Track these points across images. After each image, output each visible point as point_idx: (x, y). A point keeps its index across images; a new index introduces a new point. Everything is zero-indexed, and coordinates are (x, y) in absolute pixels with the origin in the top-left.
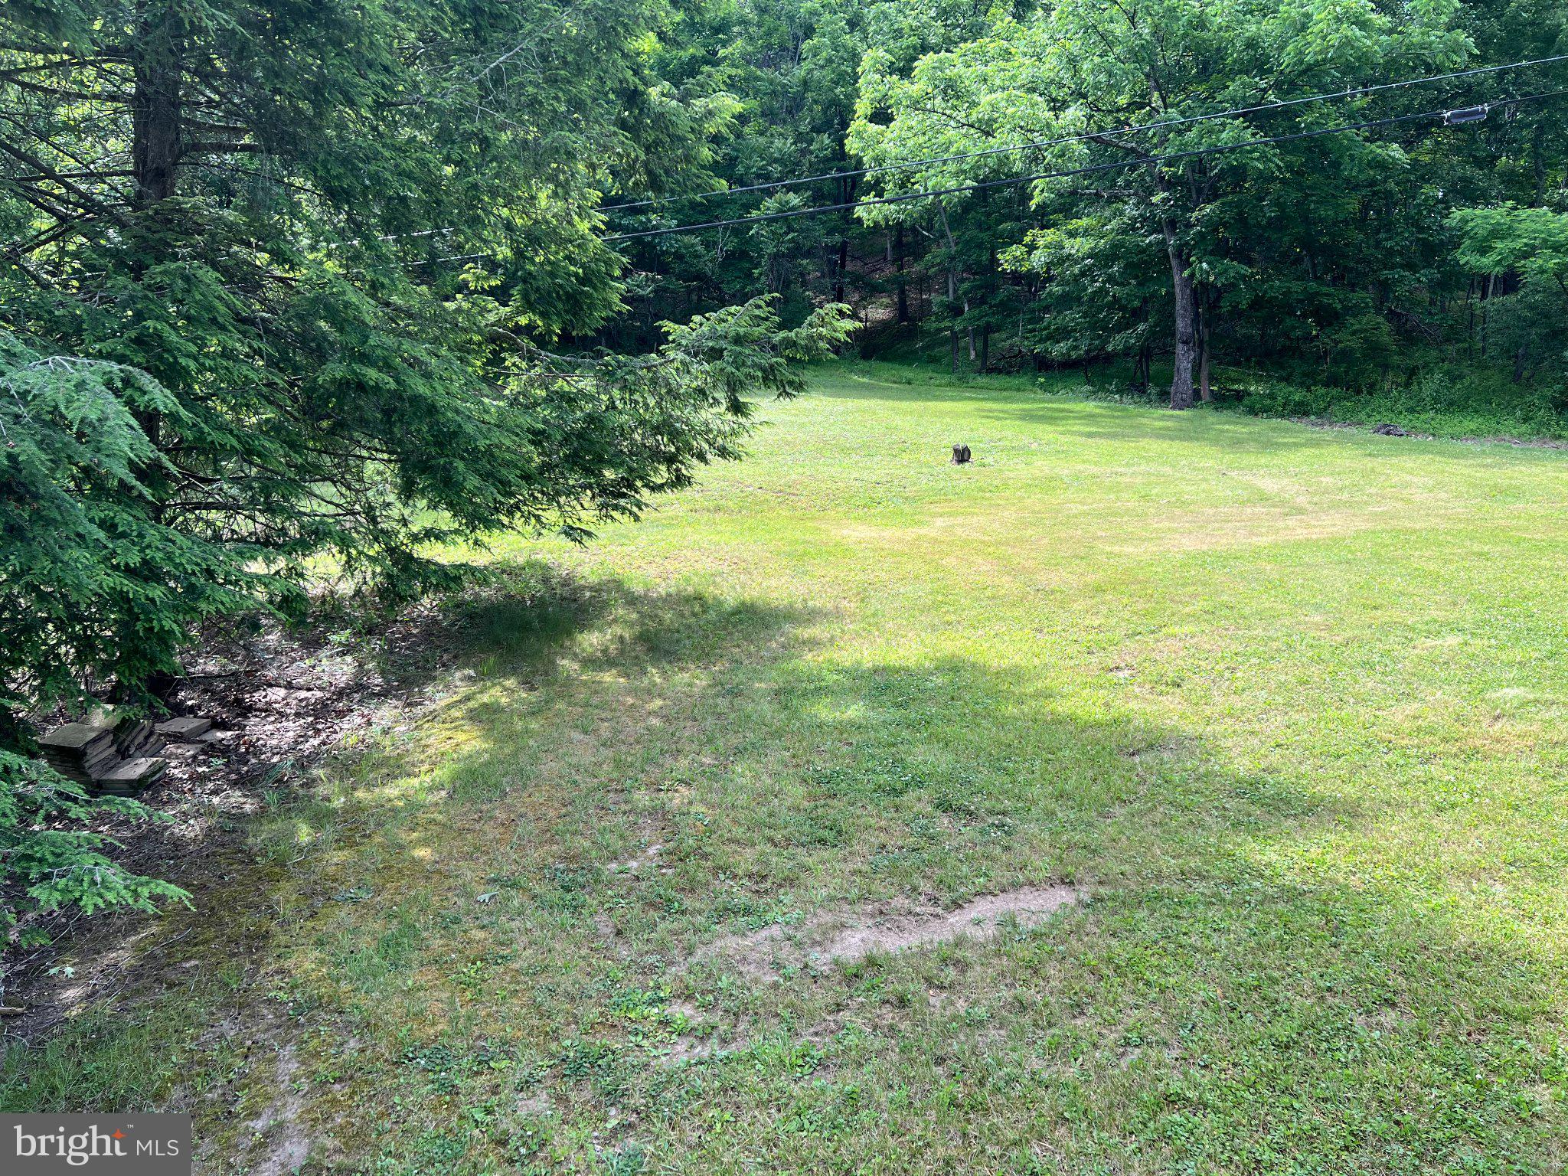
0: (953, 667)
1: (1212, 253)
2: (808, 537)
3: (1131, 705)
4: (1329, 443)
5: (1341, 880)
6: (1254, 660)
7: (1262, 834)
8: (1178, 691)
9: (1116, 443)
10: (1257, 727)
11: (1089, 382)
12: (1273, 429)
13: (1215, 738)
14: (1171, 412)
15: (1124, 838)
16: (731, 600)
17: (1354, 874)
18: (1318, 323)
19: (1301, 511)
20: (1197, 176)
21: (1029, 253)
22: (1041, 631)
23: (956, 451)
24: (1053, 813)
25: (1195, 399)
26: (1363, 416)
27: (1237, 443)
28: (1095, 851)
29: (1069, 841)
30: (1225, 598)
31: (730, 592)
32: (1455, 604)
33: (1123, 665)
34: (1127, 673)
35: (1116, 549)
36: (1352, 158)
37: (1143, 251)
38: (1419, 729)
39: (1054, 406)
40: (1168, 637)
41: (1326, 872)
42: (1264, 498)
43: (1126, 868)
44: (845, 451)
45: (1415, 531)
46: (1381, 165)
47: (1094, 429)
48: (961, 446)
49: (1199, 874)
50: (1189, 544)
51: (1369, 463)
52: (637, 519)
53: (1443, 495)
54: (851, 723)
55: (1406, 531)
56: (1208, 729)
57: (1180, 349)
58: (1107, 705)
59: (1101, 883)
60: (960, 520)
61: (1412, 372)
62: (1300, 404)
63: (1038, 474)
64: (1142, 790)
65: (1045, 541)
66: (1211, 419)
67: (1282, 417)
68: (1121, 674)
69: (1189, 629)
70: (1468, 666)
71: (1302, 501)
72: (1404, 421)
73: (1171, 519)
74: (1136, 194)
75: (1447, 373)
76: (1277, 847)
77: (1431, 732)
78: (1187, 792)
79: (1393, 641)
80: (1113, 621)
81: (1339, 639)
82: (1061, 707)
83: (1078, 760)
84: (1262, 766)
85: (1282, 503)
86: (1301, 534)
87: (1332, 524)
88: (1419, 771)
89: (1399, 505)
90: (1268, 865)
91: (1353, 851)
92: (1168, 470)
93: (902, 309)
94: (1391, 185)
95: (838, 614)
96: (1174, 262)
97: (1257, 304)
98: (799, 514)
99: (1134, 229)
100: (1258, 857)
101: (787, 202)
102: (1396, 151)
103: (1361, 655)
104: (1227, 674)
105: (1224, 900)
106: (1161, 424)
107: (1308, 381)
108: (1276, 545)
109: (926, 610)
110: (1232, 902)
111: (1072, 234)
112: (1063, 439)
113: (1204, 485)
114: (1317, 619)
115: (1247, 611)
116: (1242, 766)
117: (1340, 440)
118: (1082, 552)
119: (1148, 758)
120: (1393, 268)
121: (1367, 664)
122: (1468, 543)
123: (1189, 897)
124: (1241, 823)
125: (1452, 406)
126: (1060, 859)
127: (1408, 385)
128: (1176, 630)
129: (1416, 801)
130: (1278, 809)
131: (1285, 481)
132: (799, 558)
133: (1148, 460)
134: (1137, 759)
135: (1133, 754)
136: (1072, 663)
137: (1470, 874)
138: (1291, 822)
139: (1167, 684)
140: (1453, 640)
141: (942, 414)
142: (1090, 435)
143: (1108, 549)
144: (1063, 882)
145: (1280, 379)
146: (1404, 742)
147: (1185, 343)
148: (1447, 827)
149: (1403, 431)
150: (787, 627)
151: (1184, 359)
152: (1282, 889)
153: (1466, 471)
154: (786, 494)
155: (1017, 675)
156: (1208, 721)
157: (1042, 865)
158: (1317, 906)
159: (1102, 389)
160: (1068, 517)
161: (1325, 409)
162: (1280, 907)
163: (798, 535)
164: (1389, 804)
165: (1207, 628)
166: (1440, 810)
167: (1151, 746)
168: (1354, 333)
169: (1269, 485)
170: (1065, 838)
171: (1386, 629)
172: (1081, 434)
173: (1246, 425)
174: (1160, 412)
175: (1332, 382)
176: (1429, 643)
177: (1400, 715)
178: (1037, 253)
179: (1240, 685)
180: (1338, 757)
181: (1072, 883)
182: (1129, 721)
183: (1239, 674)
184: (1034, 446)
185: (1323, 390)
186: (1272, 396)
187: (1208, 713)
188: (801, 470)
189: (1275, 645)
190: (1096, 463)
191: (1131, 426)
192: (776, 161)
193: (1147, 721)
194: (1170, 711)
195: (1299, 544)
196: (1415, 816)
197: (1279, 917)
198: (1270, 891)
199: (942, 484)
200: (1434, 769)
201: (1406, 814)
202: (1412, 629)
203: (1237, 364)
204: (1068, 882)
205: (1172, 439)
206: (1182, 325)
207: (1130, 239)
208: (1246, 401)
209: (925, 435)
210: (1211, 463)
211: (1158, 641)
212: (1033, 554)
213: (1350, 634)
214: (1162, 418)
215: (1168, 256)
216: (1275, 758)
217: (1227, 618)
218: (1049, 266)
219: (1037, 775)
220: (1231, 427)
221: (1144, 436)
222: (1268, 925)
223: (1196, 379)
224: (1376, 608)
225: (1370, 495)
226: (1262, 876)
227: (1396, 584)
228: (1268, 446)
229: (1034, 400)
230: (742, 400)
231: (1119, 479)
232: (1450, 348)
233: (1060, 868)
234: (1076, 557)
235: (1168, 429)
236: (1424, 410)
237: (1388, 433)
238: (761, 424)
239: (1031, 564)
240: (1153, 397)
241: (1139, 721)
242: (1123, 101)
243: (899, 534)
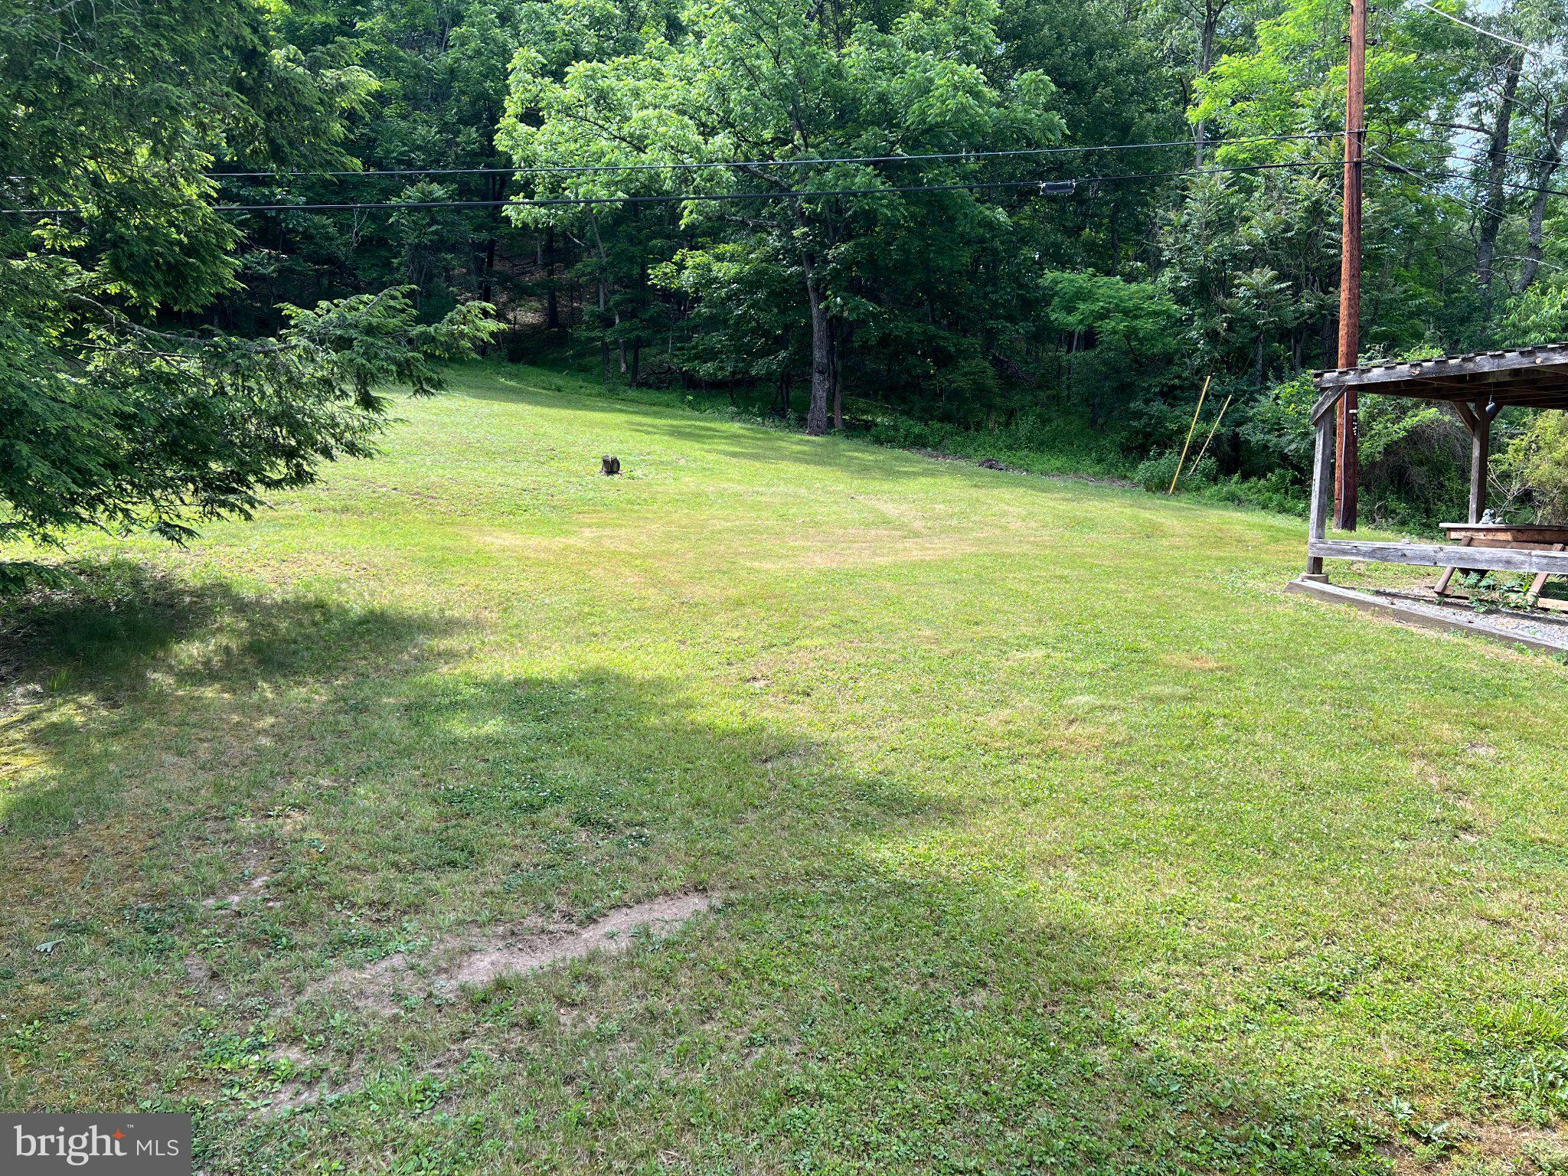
0: (597, 679)
1: (845, 289)
2: (447, 543)
3: (764, 714)
4: (941, 474)
5: (944, 873)
6: (873, 671)
7: (877, 833)
8: (808, 700)
9: (757, 464)
10: (876, 733)
11: (734, 404)
12: (896, 459)
13: (839, 744)
14: (808, 438)
15: (754, 843)
16: (357, 609)
17: (955, 866)
18: (936, 363)
19: (917, 534)
20: (833, 216)
21: (679, 271)
22: (684, 643)
23: (605, 462)
24: (690, 822)
25: (827, 427)
26: (970, 451)
27: (864, 470)
28: (727, 857)
29: (703, 848)
30: (851, 613)
31: (357, 601)
32: (1040, 621)
33: (759, 676)
34: (762, 683)
35: (756, 564)
36: (966, 215)
37: (785, 281)
38: (1010, 732)
39: (702, 424)
40: (800, 648)
41: (931, 866)
42: (886, 522)
43: (756, 872)
44: (492, 455)
45: (1010, 556)
46: (990, 225)
47: (738, 450)
48: (610, 457)
49: (821, 874)
50: (820, 562)
51: (975, 493)
52: (248, 517)
53: (1033, 524)
54: (489, 739)
55: (1003, 555)
56: (834, 735)
57: (817, 378)
58: (743, 714)
59: (732, 888)
60: (608, 532)
61: (1011, 414)
62: (919, 436)
63: (686, 490)
64: (773, 795)
65: (691, 555)
66: (842, 446)
67: (904, 447)
68: (757, 685)
69: (819, 641)
70: (1050, 676)
71: (918, 525)
72: (1004, 457)
73: (806, 538)
74: (779, 226)
75: (1039, 416)
76: (890, 845)
77: (1020, 735)
78: (812, 796)
79: (990, 655)
80: (751, 634)
81: (947, 652)
82: (701, 717)
83: (715, 768)
84: (880, 769)
85: (901, 527)
86: (916, 555)
87: (940, 548)
88: (1009, 771)
89: (998, 532)
90: (883, 862)
91: (954, 846)
92: (803, 491)
93: (552, 315)
94: (997, 243)
95: (478, 625)
96: (812, 295)
97: (884, 341)
98: (438, 518)
99: (777, 259)
100: (874, 855)
101: (431, 193)
102: (1001, 215)
103: (962, 665)
104: (851, 684)
105: (843, 897)
106: (799, 448)
107: (925, 416)
108: (895, 565)
109: (571, 621)
110: (851, 900)
111: (719, 258)
112: (710, 457)
113: (835, 508)
114: (928, 633)
115: (869, 625)
116: (863, 770)
117: (953, 472)
118: (725, 566)
119: (779, 764)
120: (998, 317)
121: (969, 675)
122: (1052, 567)
123: (813, 897)
124: (859, 823)
125: (1044, 445)
126: (695, 867)
127: (1008, 424)
128: (807, 642)
129: (1006, 798)
130: (891, 809)
131: (904, 507)
132: (437, 565)
133: (787, 481)
134: (769, 766)
135: (766, 761)
136: (713, 674)
137: (1049, 861)
138: (903, 821)
139: (798, 693)
140: (1039, 653)
141: (593, 424)
142: (734, 455)
143: (748, 564)
144: (697, 890)
145: (903, 413)
146: (998, 745)
147: (821, 372)
148: (1031, 820)
149: (1003, 465)
150: (421, 638)
151: (820, 388)
152: (894, 883)
153: (1052, 504)
154: (425, 497)
155: (659, 686)
156: (833, 727)
157: (677, 873)
158: (923, 898)
159: (746, 411)
160: (713, 532)
161: (940, 443)
162: (893, 901)
163: (437, 540)
164: (984, 801)
165: (834, 640)
166: (1025, 805)
167: (782, 753)
168: (965, 375)
169: (891, 509)
170: (699, 846)
171: (985, 642)
172: (727, 454)
173: (873, 453)
174: (799, 436)
175: (945, 418)
176: (1019, 655)
177: (994, 720)
178: (687, 272)
179: (862, 693)
180: (944, 759)
181: (705, 889)
182: (763, 729)
183: (861, 684)
184: (682, 462)
185: (938, 425)
186: (896, 428)
187: (833, 720)
188: (441, 472)
189: (892, 656)
190: (739, 482)
191: (772, 449)
192: (419, 148)
193: (779, 729)
194: (800, 719)
195: (914, 565)
196: (1005, 812)
197: (890, 910)
198: (884, 886)
199: (591, 494)
200: (1021, 769)
201: (997, 810)
202: (1006, 643)
203: (866, 396)
204: (701, 889)
205: (807, 462)
206: (819, 355)
207: (773, 268)
208: (873, 431)
209: (574, 444)
210: (841, 487)
211: (791, 652)
212: (678, 568)
213: (955, 647)
214: (800, 442)
215: (806, 288)
216: (890, 761)
217: (851, 632)
218: (697, 286)
219: (676, 784)
220: (859, 455)
221: (783, 458)
222: (881, 920)
223: (830, 408)
224: (977, 624)
225: (975, 522)
226: (876, 873)
227: (994, 603)
228: (890, 473)
229: (683, 417)
230: (374, 394)
231: (760, 498)
232: (1042, 395)
233: (695, 875)
234: (719, 571)
235: (803, 453)
236: (1020, 448)
237: (991, 467)
238: (395, 420)
239: (675, 577)
240: (792, 422)
241: (772, 729)
242: (767, 135)
243: (545, 542)
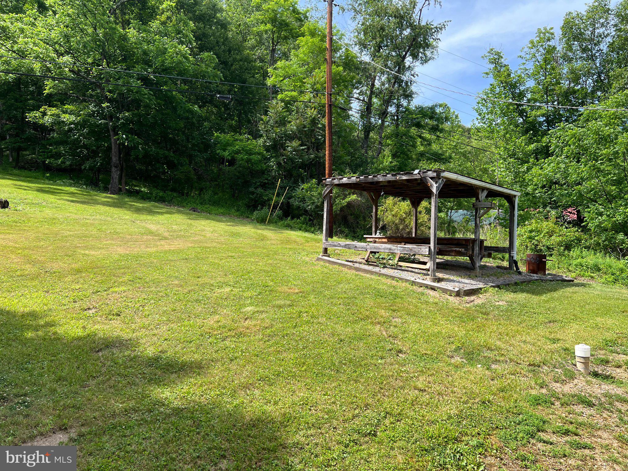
1: (127, 132)
3: (96, 327)
4: (174, 213)
5: (198, 400)
6: (152, 301)
7: (162, 383)
8: (118, 318)
9: (85, 206)
10: (155, 332)
11: (71, 179)
12: (153, 206)
13: (138, 339)
14: (109, 195)
15: (94, 397)
17: (202, 396)
18: (168, 167)
19: (166, 238)
20: (122, 100)
21: (43, 116)
22: (47, 292)
24: (55, 390)
25: (119, 191)
26: (185, 204)
27: (138, 210)
28: (79, 408)
29: (64, 404)
30: (138, 274)
32: (226, 275)
33: (91, 307)
34: (94, 311)
35: (87, 252)
37: (98, 126)
38: (220, 326)
39: (54, 187)
40: (113, 292)
41: (191, 397)
42: (151, 233)
43: (97, 414)
45: (209, 248)
46: (192, 112)
47: (74, 199)
49: (134, 410)
50: (121, 251)
51: (190, 221)
53: (216, 235)
55: (206, 247)
56: (134, 334)
57: (113, 169)
58: (84, 327)
59: (82, 425)
61: (201, 190)
62: (161, 197)
63: (46, 216)
64: (104, 370)
65: (50, 248)
66: (126, 200)
67: (155, 201)
68: (90, 312)
69: (123, 288)
70: (234, 299)
71: (166, 234)
72: (199, 207)
73: (113, 240)
74: (95, 101)
75: (213, 191)
76: (169, 389)
77: (225, 327)
78: (126, 368)
79: (206, 292)
80: (86, 286)
81: (186, 291)
82: (60, 330)
83: (69, 358)
84: (160, 350)
85: (159, 235)
86: (167, 247)
87: (177, 245)
88: (221, 345)
89: (202, 238)
90: (166, 398)
91: (201, 385)
92: (109, 219)
94: (194, 120)
96: (112, 133)
97: (145, 156)
99: (94, 116)
100: (162, 395)
102: (196, 108)
103: (195, 297)
104: (141, 308)
105: (147, 421)
106: (105, 200)
107: (164, 188)
108: (157, 252)
110: (151, 422)
111: (65, 112)
112: (59, 202)
113: (125, 226)
114: (177, 282)
115: (148, 280)
116: (150, 352)
117: (179, 212)
118: (70, 253)
119: (106, 352)
121: (197, 301)
122: (227, 252)
123: (131, 424)
124: (152, 379)
125: (216, 203)
126: (59, 416)
127: (200, 194)
128: (116, 289)
129: (222, 358)
130: (168, 370)
131: (159, 226)
133: (100, 214)
134: (100, 354)
135: (98, 351)
136: (65, 307)
137: (246, 387)
138: (174, 376)
139: (113, 315)
140: (228, 289)
142: (72, 201)
143: (83, 252)
144: (61, 429)
145: (154, 187)
146: (215, 333)
147: (116, 167)
148: (235, 368)
149: (199, 211)
151: (115, 174)
152: (174, 409)
153: (222, 227)
156: (134, 331)
157: (49, 421)
158: (189, 415)
159: (78, 183)
160: (62, 237)
161: (171, 200)
162: (173, 419)
164: (212, 361)
165: (131, 288)
166: (232, 360)
167: (107, 347)
168: (182, 172)
169: (153, 228)
170: (62, 403)
171: (203, 285)
172: (68, 201)
173: (141, 203)
174: (105, 195)
175: (173, 190)
176: (219, 291)
177: (211, 321)
178: (47, 117)
179: (147, 313)
180: (191, 342)
181: (66, 429)
182: (96, 335)
183: (146, 308)
184: (44, 204)
185: (170, 193)
186: (151, 193)
187: (133, 327)
189: (161, 294)
190: (76, 214)
191: (92, 199)
193: (104, 334)
194: (116, 328)
195: (166, 252)
196: (223, 365)
197: (173, 425)
198: (168, 411)
200: (227, 343)
201: (219, 364)
202: (213, 285)
203: (136, 179)
204: (63, 429)
205: (110, 206)
206: (114, 159)
207: (92, 120)
208: (140, 194)
210: (127, 217)
211: (108, 294)
212: (43, 254)
213: (190, 288)
214: (106, 197)
215: (109, 130)
216: (165, 345)
217: (139, 283)
218: (53, 124)
219: (46, 369)
220: (135, 204)
221: (98, 204)
222: (168, 431)
223: (120, 183)
224: (198, 277)
225: (191, 233)
226: (164, 405)
227: (205, 268)
228: (150, 212)
229: (44, 184)
231: (87, 221)
232: (214, 183)
233: (59, 421)
234: (66, 255)
235: (108, 202)
236: (205, 204)
237: (194, 211)
239: (43, 258)
240: (101, 188)
241: (101, 335)
242: (90, 60)
